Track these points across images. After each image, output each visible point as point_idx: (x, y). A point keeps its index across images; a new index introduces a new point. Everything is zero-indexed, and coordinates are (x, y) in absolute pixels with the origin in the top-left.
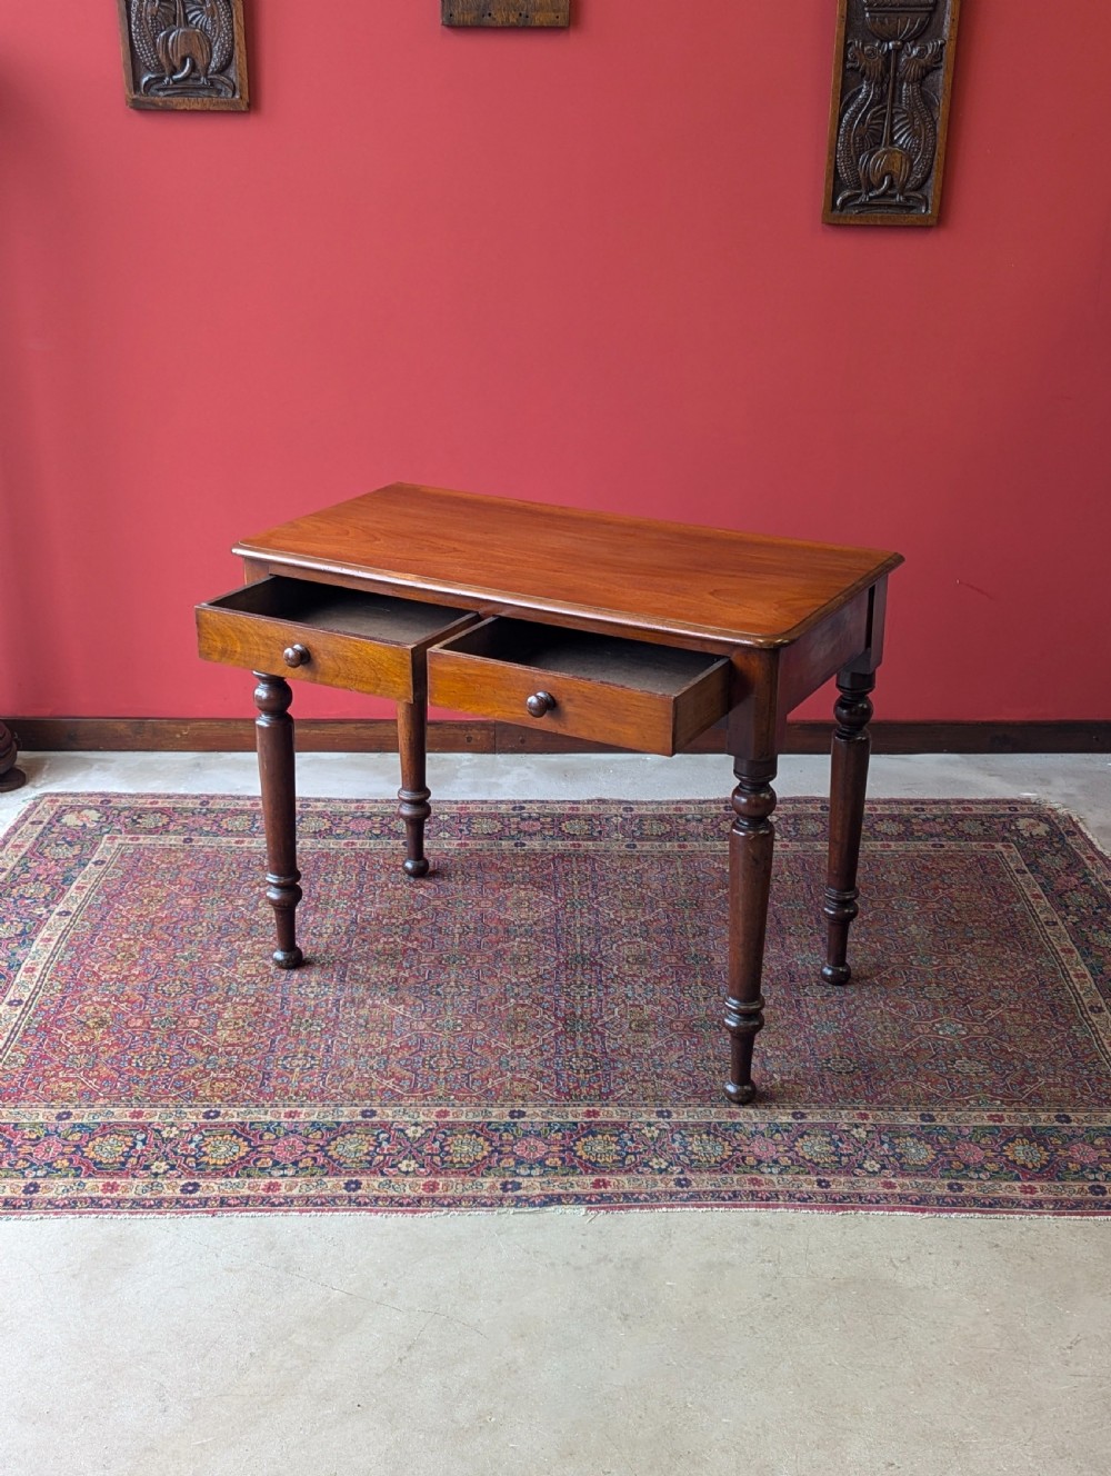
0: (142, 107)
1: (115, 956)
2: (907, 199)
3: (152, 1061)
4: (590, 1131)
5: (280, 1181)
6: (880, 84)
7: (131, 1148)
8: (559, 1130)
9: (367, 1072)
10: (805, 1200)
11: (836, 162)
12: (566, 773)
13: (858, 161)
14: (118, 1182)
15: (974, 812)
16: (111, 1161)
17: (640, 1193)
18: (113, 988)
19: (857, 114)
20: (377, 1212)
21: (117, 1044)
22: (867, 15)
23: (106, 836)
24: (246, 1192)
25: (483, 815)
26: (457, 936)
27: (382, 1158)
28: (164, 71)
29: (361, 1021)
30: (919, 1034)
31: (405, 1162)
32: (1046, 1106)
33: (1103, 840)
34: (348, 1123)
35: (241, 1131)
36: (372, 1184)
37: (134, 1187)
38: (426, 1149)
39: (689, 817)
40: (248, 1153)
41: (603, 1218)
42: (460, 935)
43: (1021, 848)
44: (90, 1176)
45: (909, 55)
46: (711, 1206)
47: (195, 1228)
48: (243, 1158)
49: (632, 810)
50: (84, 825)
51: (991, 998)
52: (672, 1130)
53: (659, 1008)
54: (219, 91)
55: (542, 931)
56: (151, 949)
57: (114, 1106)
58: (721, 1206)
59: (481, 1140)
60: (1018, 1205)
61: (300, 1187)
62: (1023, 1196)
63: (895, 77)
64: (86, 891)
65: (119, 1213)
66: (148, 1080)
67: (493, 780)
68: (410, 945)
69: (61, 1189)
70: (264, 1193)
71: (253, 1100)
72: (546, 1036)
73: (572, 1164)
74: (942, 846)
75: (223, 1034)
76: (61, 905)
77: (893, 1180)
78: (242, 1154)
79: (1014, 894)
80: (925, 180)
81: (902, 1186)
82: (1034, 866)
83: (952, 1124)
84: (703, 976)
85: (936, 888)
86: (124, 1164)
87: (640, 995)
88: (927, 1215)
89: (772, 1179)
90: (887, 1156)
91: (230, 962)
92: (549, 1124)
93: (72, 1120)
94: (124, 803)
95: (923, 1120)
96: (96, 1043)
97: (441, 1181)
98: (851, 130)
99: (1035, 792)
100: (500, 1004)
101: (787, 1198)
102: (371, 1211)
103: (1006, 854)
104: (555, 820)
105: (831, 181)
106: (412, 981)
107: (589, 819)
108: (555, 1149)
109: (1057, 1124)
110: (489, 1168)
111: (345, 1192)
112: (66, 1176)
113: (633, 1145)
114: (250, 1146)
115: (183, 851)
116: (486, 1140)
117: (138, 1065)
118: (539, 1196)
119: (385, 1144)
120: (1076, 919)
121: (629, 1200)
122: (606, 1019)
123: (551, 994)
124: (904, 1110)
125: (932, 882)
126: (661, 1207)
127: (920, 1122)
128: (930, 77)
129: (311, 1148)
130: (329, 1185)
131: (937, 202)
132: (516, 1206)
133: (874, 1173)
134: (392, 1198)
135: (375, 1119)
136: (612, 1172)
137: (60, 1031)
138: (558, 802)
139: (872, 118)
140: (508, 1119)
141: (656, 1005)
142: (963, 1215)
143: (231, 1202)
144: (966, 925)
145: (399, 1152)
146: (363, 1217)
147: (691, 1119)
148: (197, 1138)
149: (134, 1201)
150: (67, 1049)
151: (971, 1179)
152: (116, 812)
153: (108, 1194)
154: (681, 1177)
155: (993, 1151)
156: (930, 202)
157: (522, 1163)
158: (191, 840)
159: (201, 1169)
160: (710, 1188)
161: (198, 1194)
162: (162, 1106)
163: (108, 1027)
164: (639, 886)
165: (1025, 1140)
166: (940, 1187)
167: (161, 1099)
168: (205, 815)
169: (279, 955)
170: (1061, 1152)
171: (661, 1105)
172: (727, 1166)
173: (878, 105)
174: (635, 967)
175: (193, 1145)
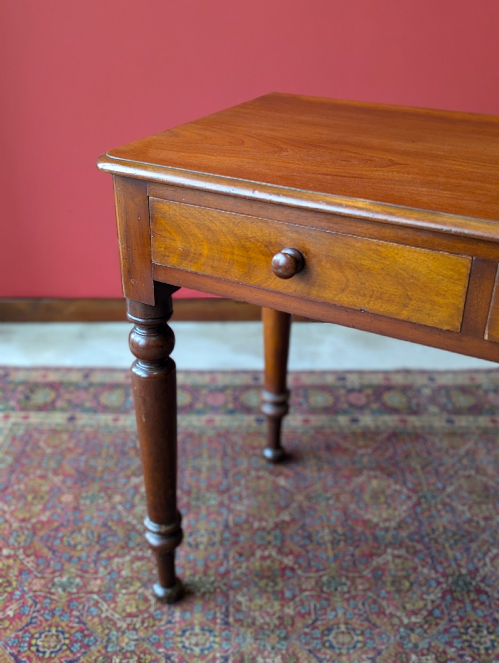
26: (329, 546)
42: (332, 543)
55: (410, 538)
56: (30, 572)
68: (286, 561)
91: (108, 594)
94: (19, 377)
106: (299, 624)
107: (404, 391)
115: (67, 432)
138: (371, 372)
152: (13, 387)
158: (74, 418)
164: (477, 472)
168: (87, 389)
169: (159, 590)
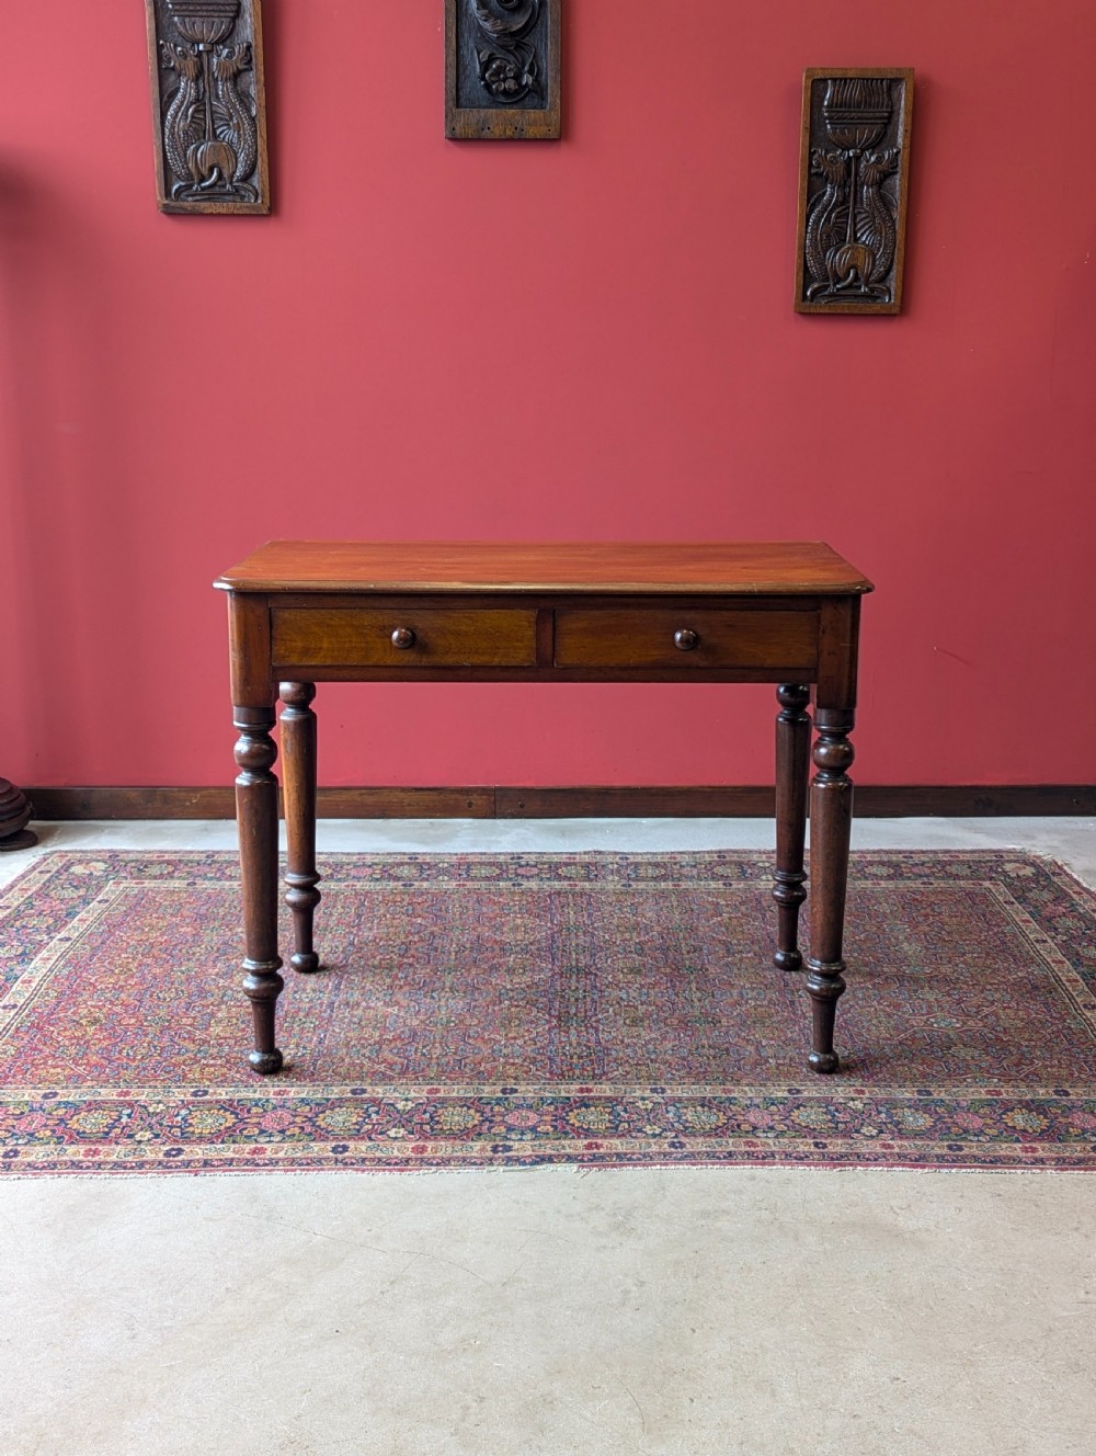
0: (173, 211)
1: (113, 971)
2: (872, 290)
3: (143, 1051)
4: (584, 1104)
5: (266, 1146)
6: (842, 186)
7: (116, 1121)
8: (552, 1103)
9: (358, 1059)
10: (801, 1159)
11: (805, 257)
12: (563, 833)
13: (825, 256)
14: (101, 1148)
15: (961, 858)
16: (94, 1131)
17: (633, 1154)
18: (109, 995)
19: (823, 213)
20: (363, 1171)
21: (109, 1038)
22: (829, 127)
23: (112, 882)
24: (230, 1155)
25: (481, 864)
26: (453, 954)
27: (370, 1127)
28: (193, 179)
29: (355, 1020)
30: (913, 1026)
31: (394, 1130)
32: (1044, 1083)
33: (1089, 880)
34: (337, 1099)
35: (229, 1106)
36: (359, 1148)
37: (118, 1152)
38: (416, 1119)
39: (684, 863)
40: (234, 1124)
41: (595, 1175)
42: (456, 952)
43: (1009, 886)
44: (73, 1143)
45: (868, 161)
46: (706, 1164)
47: (178, 1185)
48: (229, 1128)
49: (627, 859)
50: (91, 874)
51: (985, 998)
52: (666, 1104)
53: (654, 1008)
54: (243, 197)
55: (538, 949)
56: (148, 965)
57: (101, 1087)
58: (717, 1164)
59: (472, 1111)
60: (1020, 1161)
61: (286, 1150)
62: (1024, 1154)
63: (856, 181)
64: (88, 922)
65: (99, 1174)
66: (138, 1067)
67: (493, 838)
68: (405, 960)
69: (41, 1155)
70: (248, 1156)
71: (243, 1082)
72: (540, 1029)
73: (563, 1130)
74: (932, 884)
75: (216, 1030)
76: (63, 933)
77: (890, 1142)
78: (228, 1125)
79: (1003, 919)
80: (888, 271)
81: (900, 1147)
82: (1022, 899)
83: (950, 1097)
84: (698, 983)
85: (927, 916)
86: (107, 1133)
87: (634, 998)
88: (926, 1170)
89: (769, 1142)
90: (885, 1123)
92: (542, 1099)
93: (58, 1098)
95: (919, 1094)
96: (87, 1038)
97: (430, 1145)
98: (818, 228)
99: (1020, 844)
100: (495, 1005)
101: (783, 1157)
102: (357, 1170)
103: (994, 891)
104: (553, 868)
105: (801, 274)
106: (407, 988)
107: (586, 866)
108: (545, 1118)
109: (1055, 1097)
110: (480, 1134)
111: (331, 1154)
112: (49, 1143)
113: (626, 1116)
114: (237, 1118)
115: (186, 892)
116: (477, 1111)
117: (128, 1054)
118: (530, 1156)
119: (373, 1116)
120: (1065, 938)
121: (622, 1159)
122: (600, 1016)
123: (545, 996)
124: (900, 1087)
125: (922, 911)
126: (655, 1165)
127: (916, 1096)
128: (888, 182)
129: (298, 1120)
130: (316, 1149)
131: (899, 293)
132: (506, 1165)
133: (872, 1137)
134: (380, 1159)
135: (365, 1096)
136: (605, 1137)
137: (52, 1029)
138: (556, 853)
139: (837, 217)
140: (500, 1095)
141: (651, 1005)
142: (964, 1170)
143: (215, 1163)
144: (957, 942)
145: (388, 1122)
146: (348, 1176)
147: (685, 1095)
148: (184, 1112)
149: (115, 1163)
150: (58, 1042)
151: (971, 1141)
152: (123, 864)
153: (90, 1158)
154: (675, 1140)
155: (991, 1119)
156: (893, 292)
157: (514, 1130)
158: (195, 884)
159: (186, 1138)
160: (704, 1149)
161: (181, 1158)
162: (150, 1087)
163: (101, 1025)
164: (634, 915)
165: (1024, 1110)
166: (939, 1148)
167: (149, 1081)
168: (210, 865)
170: (1061, 1119)
171: (655, 1084)
172: (722, 1132)
173: (841, 205)
174: (630, 976)
175: (179, 1118)
